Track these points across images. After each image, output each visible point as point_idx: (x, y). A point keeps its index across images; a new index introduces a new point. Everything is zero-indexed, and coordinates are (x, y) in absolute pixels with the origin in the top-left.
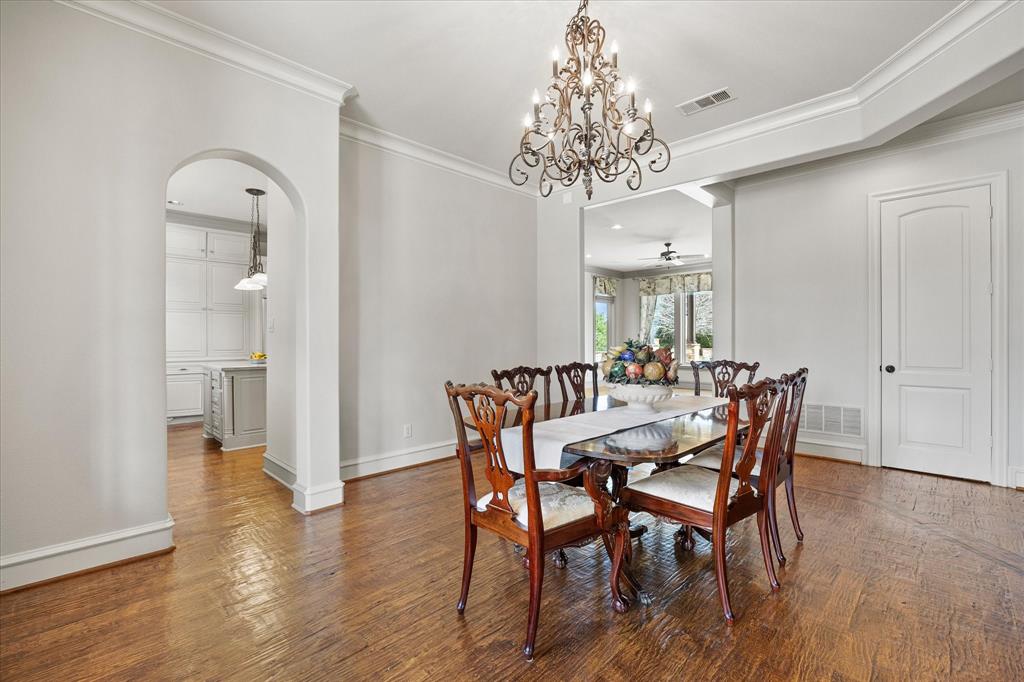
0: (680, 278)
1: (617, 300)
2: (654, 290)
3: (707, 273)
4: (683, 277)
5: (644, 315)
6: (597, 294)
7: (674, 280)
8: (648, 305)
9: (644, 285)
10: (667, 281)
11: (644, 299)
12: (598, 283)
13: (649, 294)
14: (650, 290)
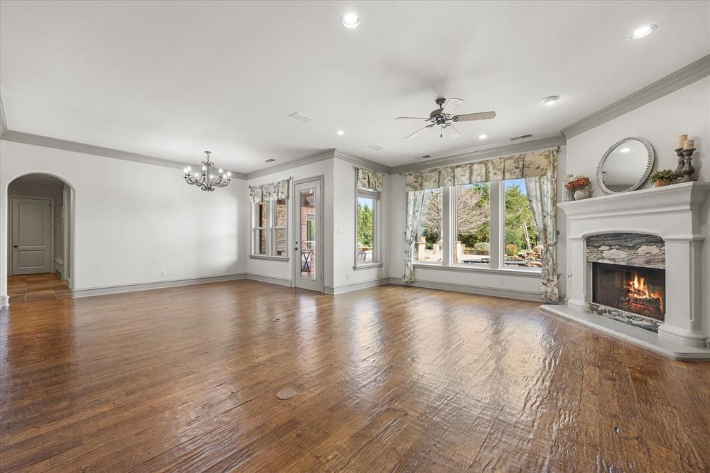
0: (449, 170)
1: (384, 196)
2: (421, 185)
3: (480, 163)
4: (453, 169)
5: (411, 212)
6: (360, 187)
7: (443, 172)
8: (415, 200)
9: (410, 179)
10: (435, 174)
11: (411, 194)
12: (361, 176)
13: (416, 189)
14: (417, 185)
